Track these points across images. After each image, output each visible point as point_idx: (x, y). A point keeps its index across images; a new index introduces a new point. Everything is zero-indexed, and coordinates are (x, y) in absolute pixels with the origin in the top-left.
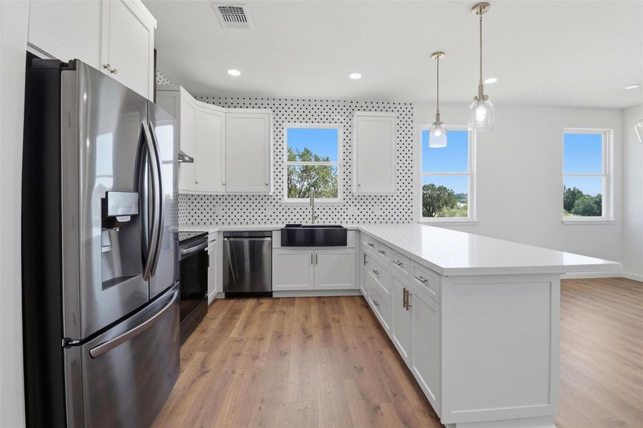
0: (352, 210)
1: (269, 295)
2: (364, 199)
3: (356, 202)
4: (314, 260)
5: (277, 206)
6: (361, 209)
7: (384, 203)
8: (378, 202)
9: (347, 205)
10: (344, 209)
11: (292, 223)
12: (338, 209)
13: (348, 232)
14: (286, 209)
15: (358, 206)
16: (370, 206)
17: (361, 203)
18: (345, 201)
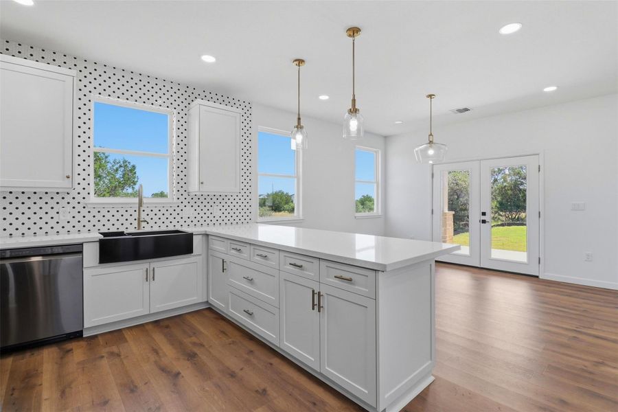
0: (189, 212)
1: (77, 335)
2: (202, 199)
3: (192, 203)
4: (150, 276)
5: (79, 207)
6: (199, 210)
7: (223, 203)
8: (218, 202)
9: (182, 206)
10: (178, 210)
11: (113, 230)
12: (171, 211)
13: (194, 236)
14: (94, 212)
15: (195, 206)
16: (208, 206)
17: (199, 203)
18: (180, 201)
